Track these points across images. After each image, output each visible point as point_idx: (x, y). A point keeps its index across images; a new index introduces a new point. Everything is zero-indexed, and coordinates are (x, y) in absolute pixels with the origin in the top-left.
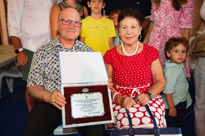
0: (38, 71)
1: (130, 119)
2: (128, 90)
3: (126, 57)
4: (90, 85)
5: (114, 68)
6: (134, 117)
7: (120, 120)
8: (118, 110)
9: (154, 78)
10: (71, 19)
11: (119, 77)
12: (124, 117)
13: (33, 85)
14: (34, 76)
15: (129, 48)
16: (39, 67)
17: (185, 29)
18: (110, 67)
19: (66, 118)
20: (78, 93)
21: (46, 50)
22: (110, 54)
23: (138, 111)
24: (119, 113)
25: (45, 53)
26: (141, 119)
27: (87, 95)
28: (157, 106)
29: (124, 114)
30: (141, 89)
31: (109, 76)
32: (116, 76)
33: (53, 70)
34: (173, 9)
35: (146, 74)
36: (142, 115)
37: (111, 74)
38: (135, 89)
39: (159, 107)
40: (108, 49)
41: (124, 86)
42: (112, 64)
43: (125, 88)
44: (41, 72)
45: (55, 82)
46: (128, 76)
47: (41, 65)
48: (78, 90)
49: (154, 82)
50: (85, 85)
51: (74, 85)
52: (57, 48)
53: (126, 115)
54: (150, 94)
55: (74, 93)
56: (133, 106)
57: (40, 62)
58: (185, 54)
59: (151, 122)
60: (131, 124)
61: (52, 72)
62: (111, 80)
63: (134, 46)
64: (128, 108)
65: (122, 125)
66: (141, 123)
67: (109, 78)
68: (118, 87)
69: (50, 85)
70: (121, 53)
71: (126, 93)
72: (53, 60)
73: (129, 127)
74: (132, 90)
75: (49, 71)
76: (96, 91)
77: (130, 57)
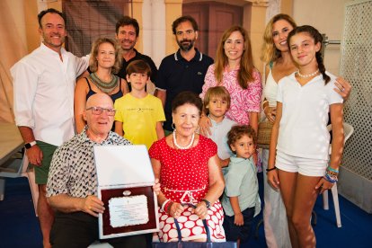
0: (61, 176)
1: (179, 230)
2: (178, 193)
3: (179, 150)
4: (132, 186)
5: (162, 164)
6: (184, 227)
7: (167, 233)
8: (165, 221)
9: (211, 178)
10: (102, 106)
11: (169, 176)
12: (172, 228)
13: (54, 194)
14: (55, 183)
15: (183, 140)
16: (62, 172)
17: (252, 112)
18: (158, 163)
19: (104, 227)
20: (117, 197)
21: (71, 149)
22: (158, 147)
23: (188, 220)
24: (165, 224)
25: (69, 152)
26: (191, 229)
27: (128, 198)
28: (212, 213)
29: (171, 224)
30: (194, 193)
31: (155, 175)
32: (166, 175)
33: (82, 172)
34: (239, 87)
35: (202, 173)
36: (193, 224)
37: (158, 172)
38: (187, 192)
39: (215, 214)
40: (156, 140)
41: (174, 188)
42: (160, 159)
43: (175, 192)
44: (65, 178)
45: (84, 187)
46: (180, 175)
47: (65, 169)
48: (118, 193)
49: (211, 183)
50: (126, 187)
51: (113, 187)
52: (84, 145)
53: (174, 226)
54: (207, 203)
55: (114, 197)
56: (182, 215)
57: (63, 165)
58: (252, 146)
59: (203, 233)
60: (180, 237)
61: (80, 176)
62: (158, 180)
63: (189, 138)
64: (176, 217)
65: (169, 238)
66: (192, 234)
67: (156, 178)
68: (166, 189)
69: (78, 192)
70: (172, 146)
71: (175, 198)
72: (82, 160)
73: (177, 240)
74: (183, 193)
75: (77, 174)
76: (139, 194)
77: (184, 151)
